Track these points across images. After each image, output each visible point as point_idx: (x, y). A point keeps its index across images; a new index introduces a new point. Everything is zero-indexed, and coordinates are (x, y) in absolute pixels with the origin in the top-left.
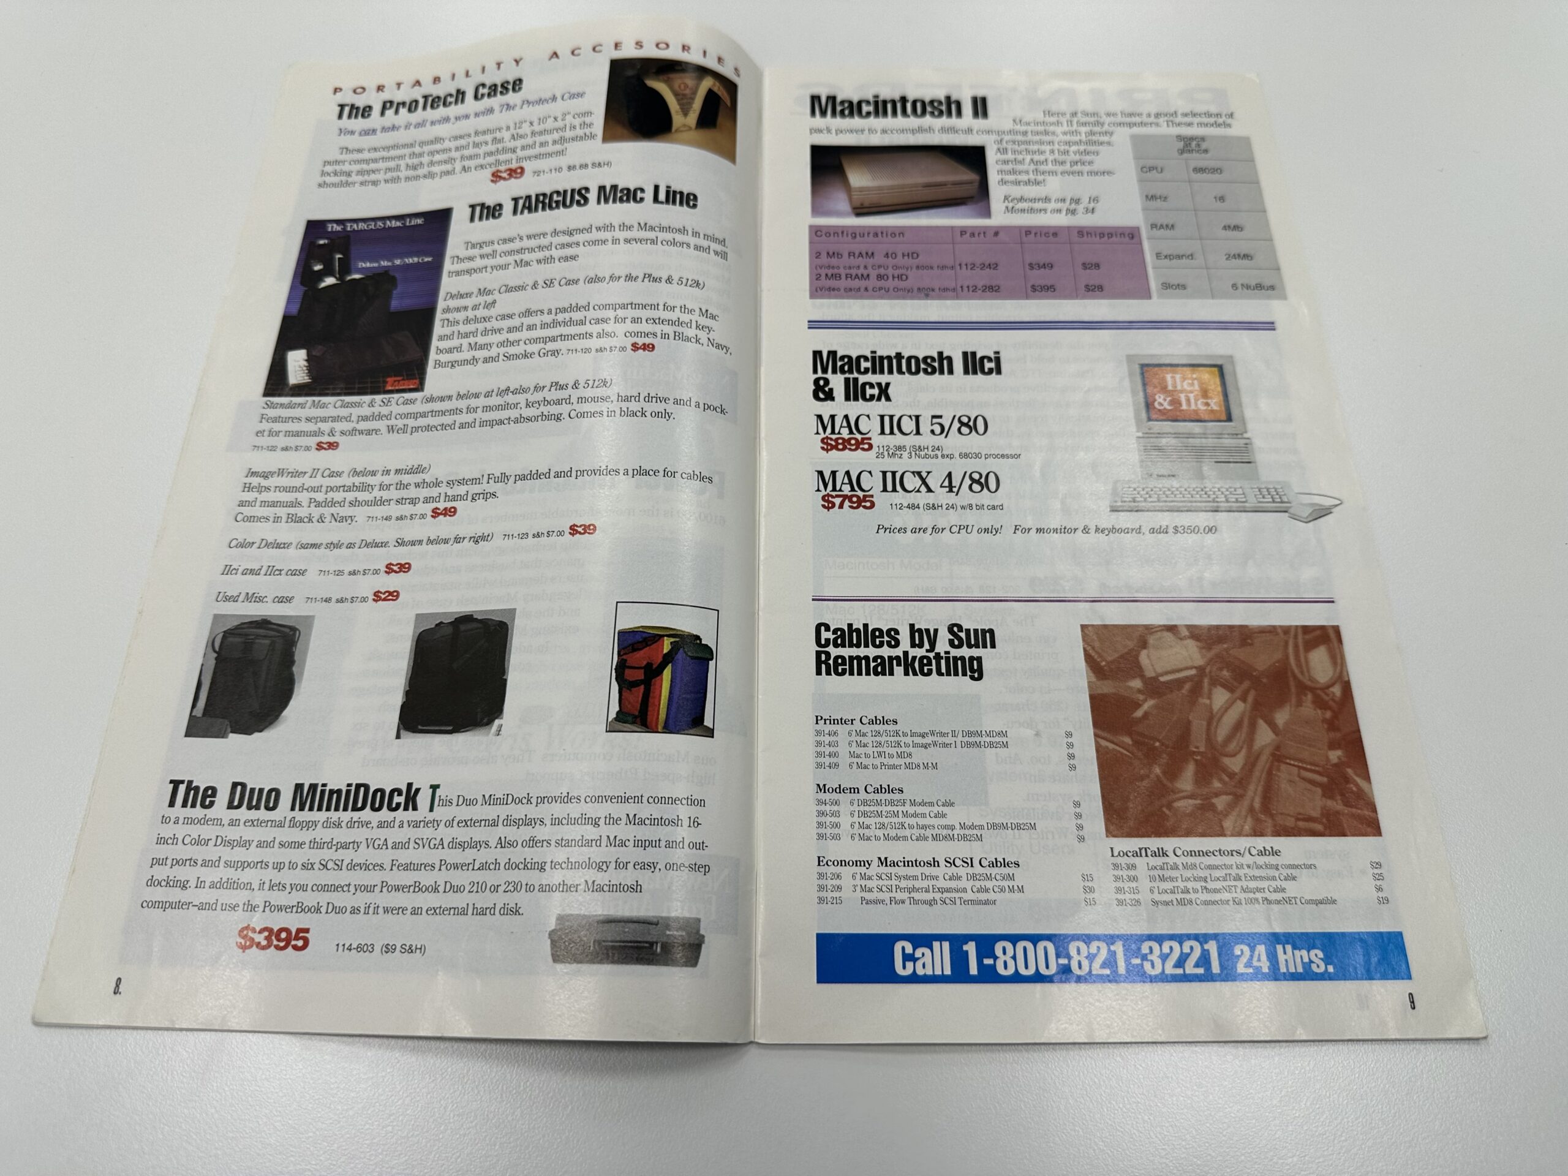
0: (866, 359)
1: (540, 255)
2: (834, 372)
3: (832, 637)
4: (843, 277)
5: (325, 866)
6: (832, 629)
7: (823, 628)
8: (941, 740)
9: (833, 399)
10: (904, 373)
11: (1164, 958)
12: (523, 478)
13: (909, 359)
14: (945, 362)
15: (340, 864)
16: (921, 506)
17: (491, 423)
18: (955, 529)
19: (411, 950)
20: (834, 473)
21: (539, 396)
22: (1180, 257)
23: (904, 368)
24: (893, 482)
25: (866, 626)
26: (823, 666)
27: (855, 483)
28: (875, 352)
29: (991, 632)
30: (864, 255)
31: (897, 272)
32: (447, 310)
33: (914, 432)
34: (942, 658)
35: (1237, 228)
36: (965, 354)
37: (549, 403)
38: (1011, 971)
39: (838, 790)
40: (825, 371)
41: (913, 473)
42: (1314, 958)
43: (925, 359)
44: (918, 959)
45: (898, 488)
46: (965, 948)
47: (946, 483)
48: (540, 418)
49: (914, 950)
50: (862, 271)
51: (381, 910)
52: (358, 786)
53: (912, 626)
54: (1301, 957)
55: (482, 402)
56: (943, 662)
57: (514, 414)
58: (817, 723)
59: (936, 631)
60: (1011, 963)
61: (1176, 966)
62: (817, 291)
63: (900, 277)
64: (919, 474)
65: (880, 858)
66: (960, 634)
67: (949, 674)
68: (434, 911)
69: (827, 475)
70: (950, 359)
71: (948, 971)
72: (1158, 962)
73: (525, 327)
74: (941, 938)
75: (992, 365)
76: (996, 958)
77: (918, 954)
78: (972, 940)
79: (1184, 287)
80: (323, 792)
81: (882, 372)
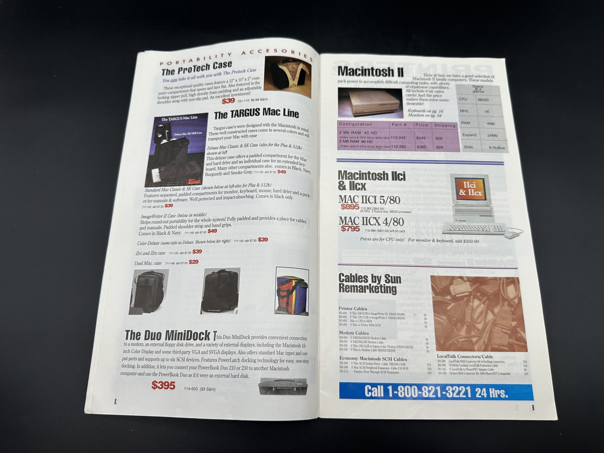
0: (357, 174)
1: (243, 134)
2: (346, 179)
3: (345, 278)
4: (349, 141)
5: (179, 360)
6: (345, 275)
7: (341, 275)
8: (382, 316)
9: (345, 189)
10: (371, 180)
11: (453, 392)
12: (240, 219)
13: (373, 174)
14: (385, 175)
15: (184, 359)
16: (376, 230)
17: (228, 198)
18: (388, 239)
19: (210, 390)
20: (345, 218)
21: (245, 189)
22: (471, 135)
23: (371, 178)
24: (366, 221)
25: (356, 274)
26: (342, 289)
27: (353, 221)
28: (360, 171)
29: (400, 277)
30: (357, 133)
31: (369, 140)
32: (209, 154)
33: (374, 202)
34: (382, 287)
35: (492, 124)
36: (393, 172)
37: (249, 191)
38: (403, 396)
39: (347, 333)
40: (343, 179)
41: (373, 218)
42: (502, 393)
43: (379, 174)
44: (373, 391)
45: (368, 223)
46: (388, 388)
47: (385, 222)
48: (245, 197)
49: (371, 388)
50: (356, 139)
51: (199, 376)
52: (188, 331)
53: (372, 275)
54: (497, 392)
55: (224, 190)
56: (383, 288)
57: (236, 195)
58: (340, 309)
59: (381, 277)
60: (403, 393)
61: (457, 395)
62: (340, 147)
63: (370, 142)
64: (375, 218)
65: (360, 357)
66: (389, 278)
67: (385, 293)
68: (217, 376)
69: (343, 218)
70: (387, 174)
71: (382, 395)
72: (451, 393)
73: (238, 162)
74: (380, 384)
75: (402, 177)
76: (398, 391)
77: (373, 389)
78: (390, 385)
79: (472, 147)
80: (176, 333)
81: (363, 179)
